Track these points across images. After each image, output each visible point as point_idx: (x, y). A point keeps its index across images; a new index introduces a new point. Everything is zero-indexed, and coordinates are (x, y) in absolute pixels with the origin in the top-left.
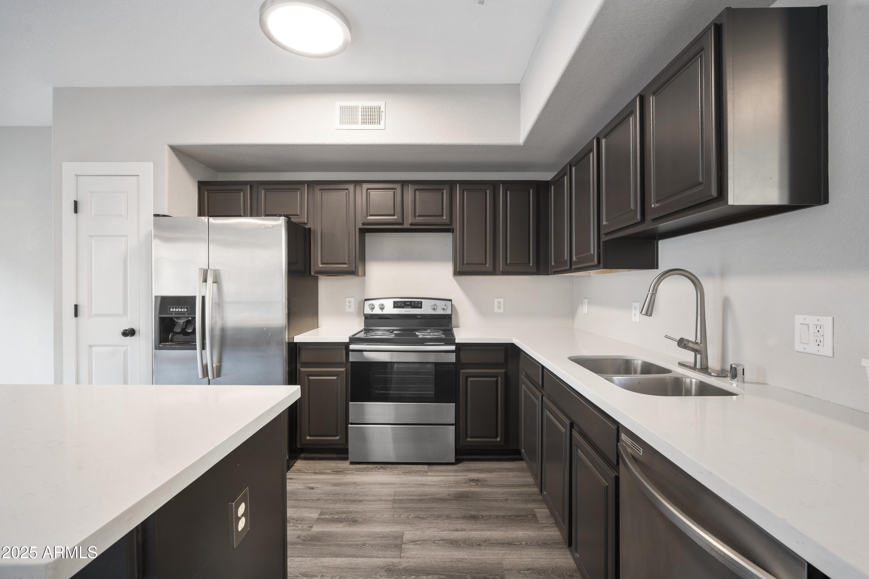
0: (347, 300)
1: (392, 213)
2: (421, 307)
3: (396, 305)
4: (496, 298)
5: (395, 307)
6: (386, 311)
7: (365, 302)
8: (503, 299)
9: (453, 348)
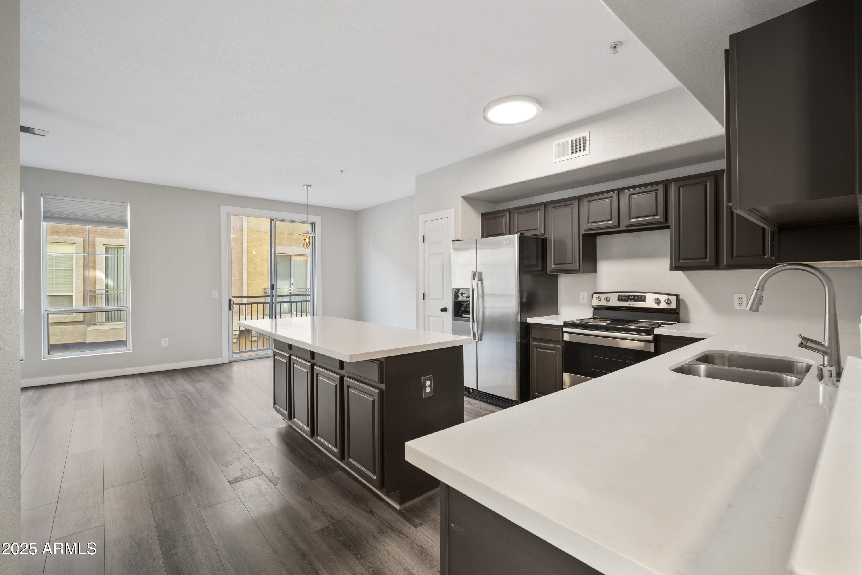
0: (582, 293)
1: (609, 218)
2: (644, 301)
3: (620, 299)
4: (735, 294)
5: (619, 300)
6: (611, 304)
7: (593, 295)
8: (746, 295)
9: (650, 338)
